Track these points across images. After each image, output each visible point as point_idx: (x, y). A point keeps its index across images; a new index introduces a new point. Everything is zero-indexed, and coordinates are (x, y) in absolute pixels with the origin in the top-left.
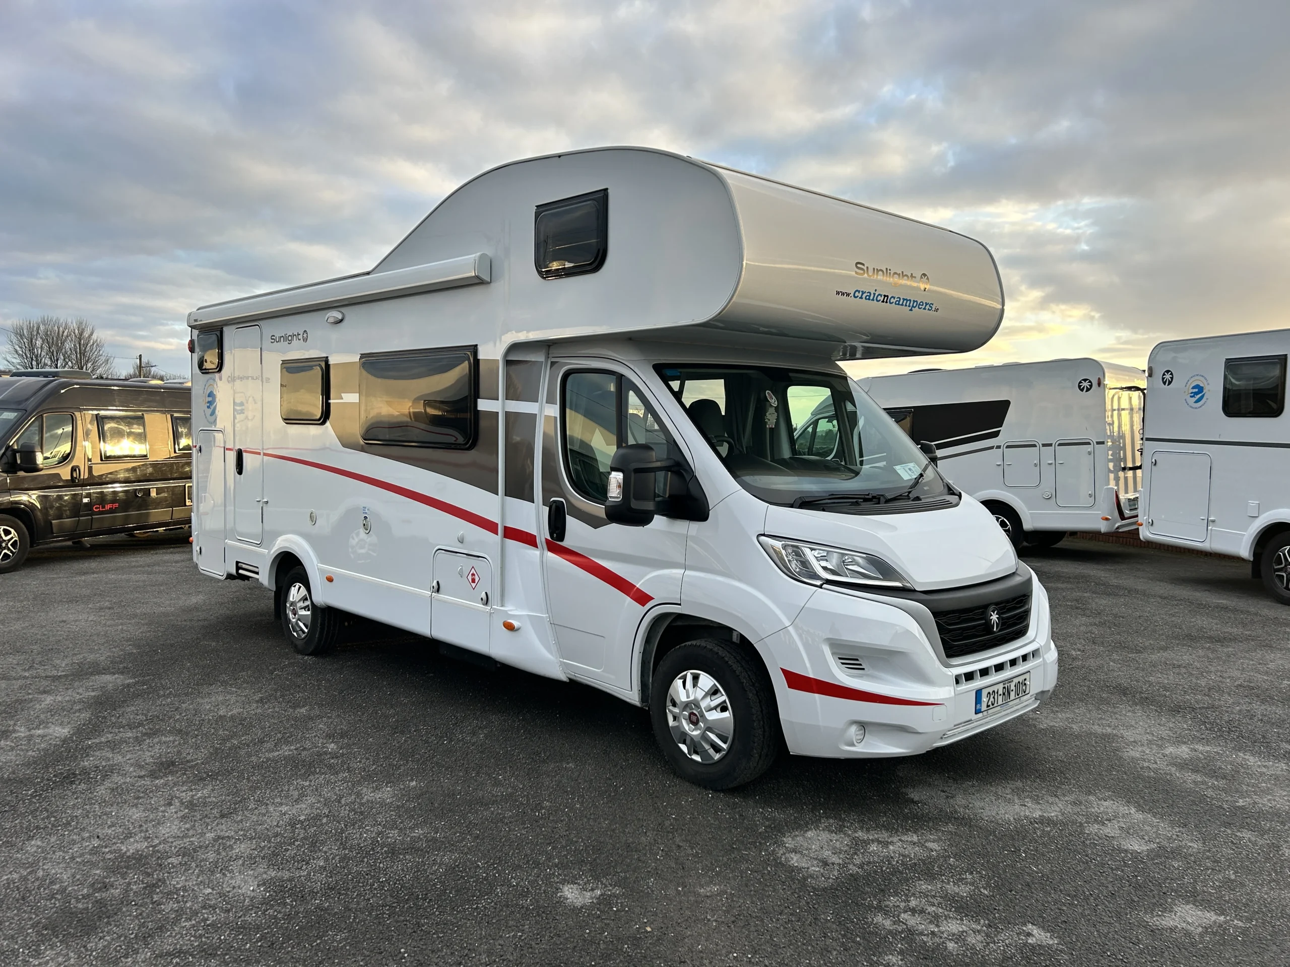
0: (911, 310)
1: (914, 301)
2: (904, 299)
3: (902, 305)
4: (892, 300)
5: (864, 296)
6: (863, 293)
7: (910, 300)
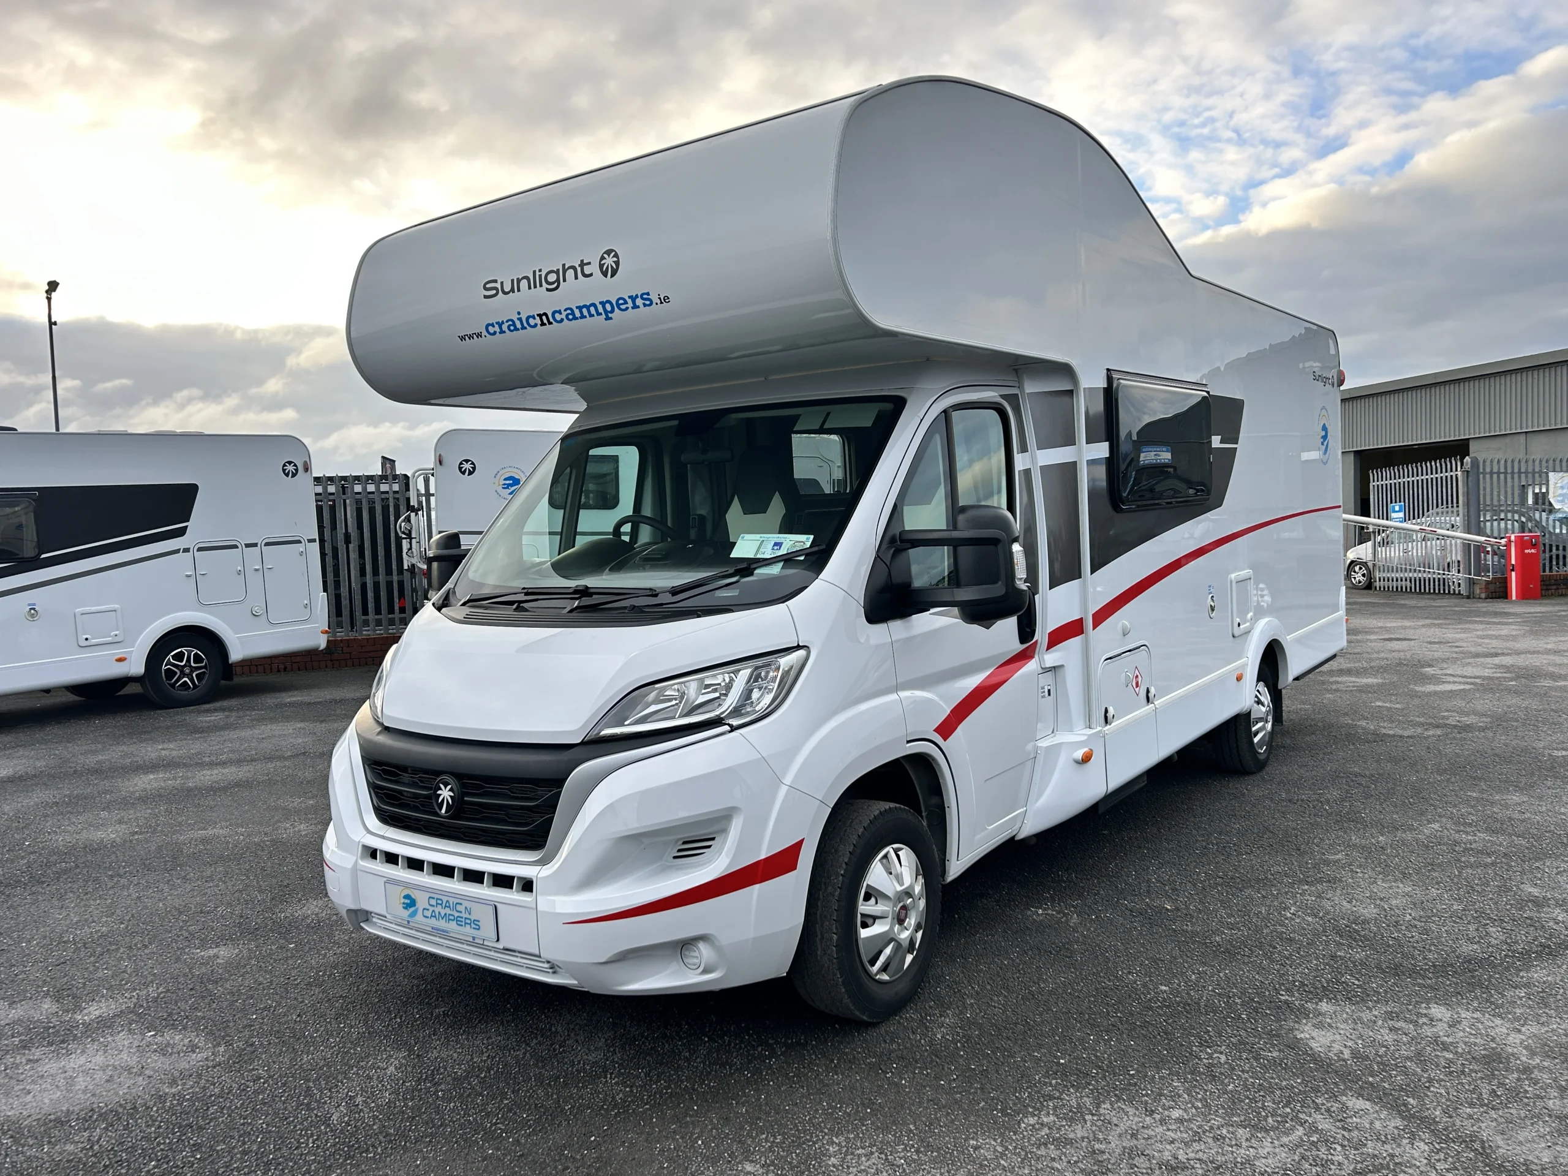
0: (608, 318)
1: (603, 304)
2: (580, 308)
3: (583, 317)
4: (558, 317)
5: (505, 327)
6: (500, 324)
7: (594, 305)
